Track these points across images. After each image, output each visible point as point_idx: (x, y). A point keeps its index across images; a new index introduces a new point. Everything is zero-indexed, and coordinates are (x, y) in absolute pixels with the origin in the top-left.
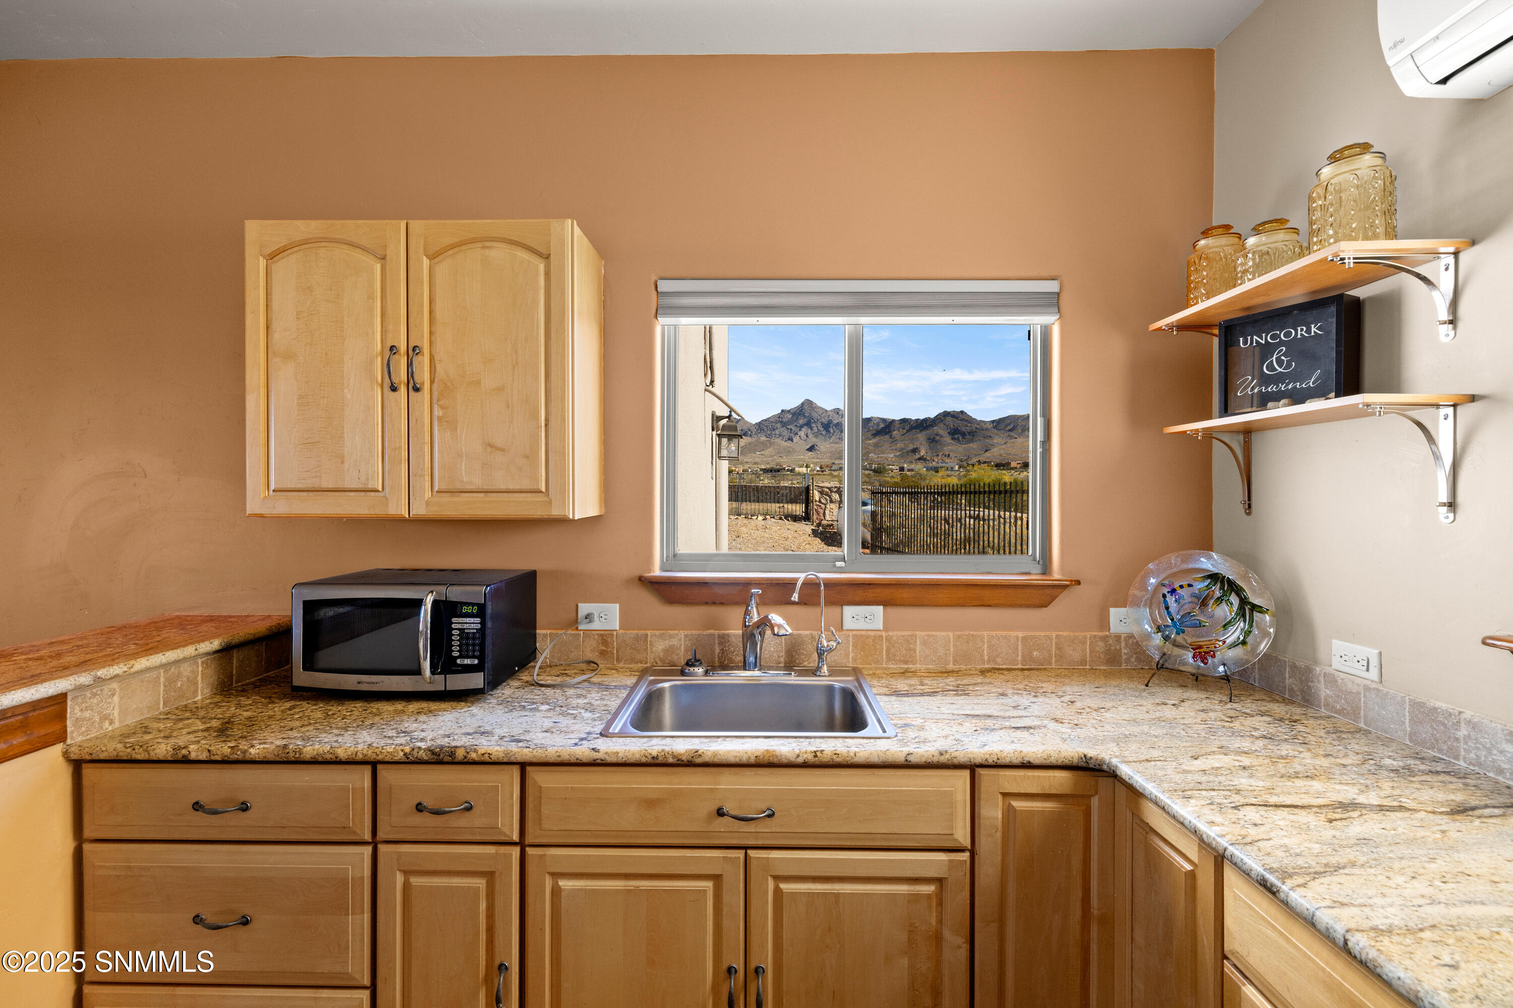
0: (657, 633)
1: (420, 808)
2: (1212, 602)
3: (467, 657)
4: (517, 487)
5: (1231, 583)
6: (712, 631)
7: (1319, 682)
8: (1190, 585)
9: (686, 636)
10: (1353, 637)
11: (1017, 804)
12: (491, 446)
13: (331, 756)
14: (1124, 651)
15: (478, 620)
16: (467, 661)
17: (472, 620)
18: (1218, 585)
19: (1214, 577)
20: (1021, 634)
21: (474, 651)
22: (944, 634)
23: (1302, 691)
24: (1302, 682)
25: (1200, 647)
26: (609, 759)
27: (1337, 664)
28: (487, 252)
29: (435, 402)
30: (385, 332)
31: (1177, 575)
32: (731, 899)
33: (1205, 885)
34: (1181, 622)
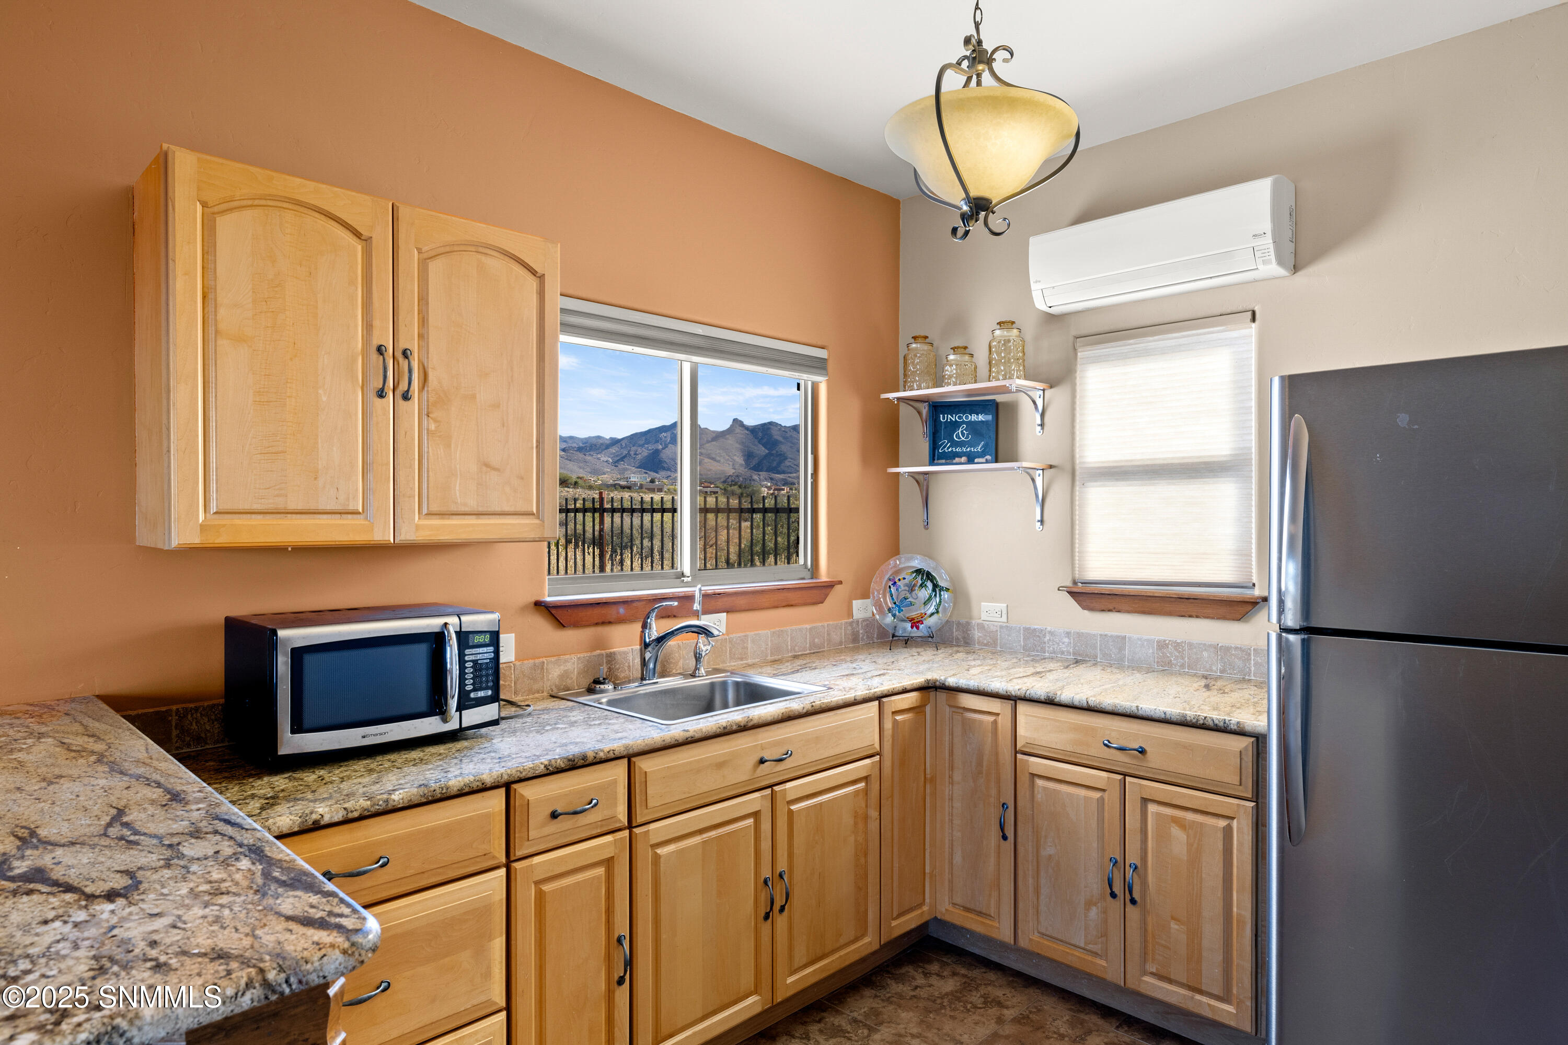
0: (553, 659)
1: (554, 815)
2: (917, 588)
3: (481, 689)
4: (512, 509)
5: (928, 574)
6: (598, 652)
7: (974, 629)
8: (904, 579)
9: (579, 659)
10: (993, 600)
11: (898, 718)
12: (487, 465)
13: (477, 783)
14: (861, 632)
15: (491, 649)
16: (481, 694)
17: (485, 650)
18: (920, 576)
19: (919, 571)
20: (808, 626)
21: (487, 681)
22: (763, 632)
23: (964, 638)
24: (964, 632)
25: (913, 619)
26: (698, 736)
27: (984, 616)
28: (483, 258)
29: (426, 413)
30: (368, 327)
31: (898, 572)
32: (766, 826)
33: (1004, 722)
34: (901, 603)
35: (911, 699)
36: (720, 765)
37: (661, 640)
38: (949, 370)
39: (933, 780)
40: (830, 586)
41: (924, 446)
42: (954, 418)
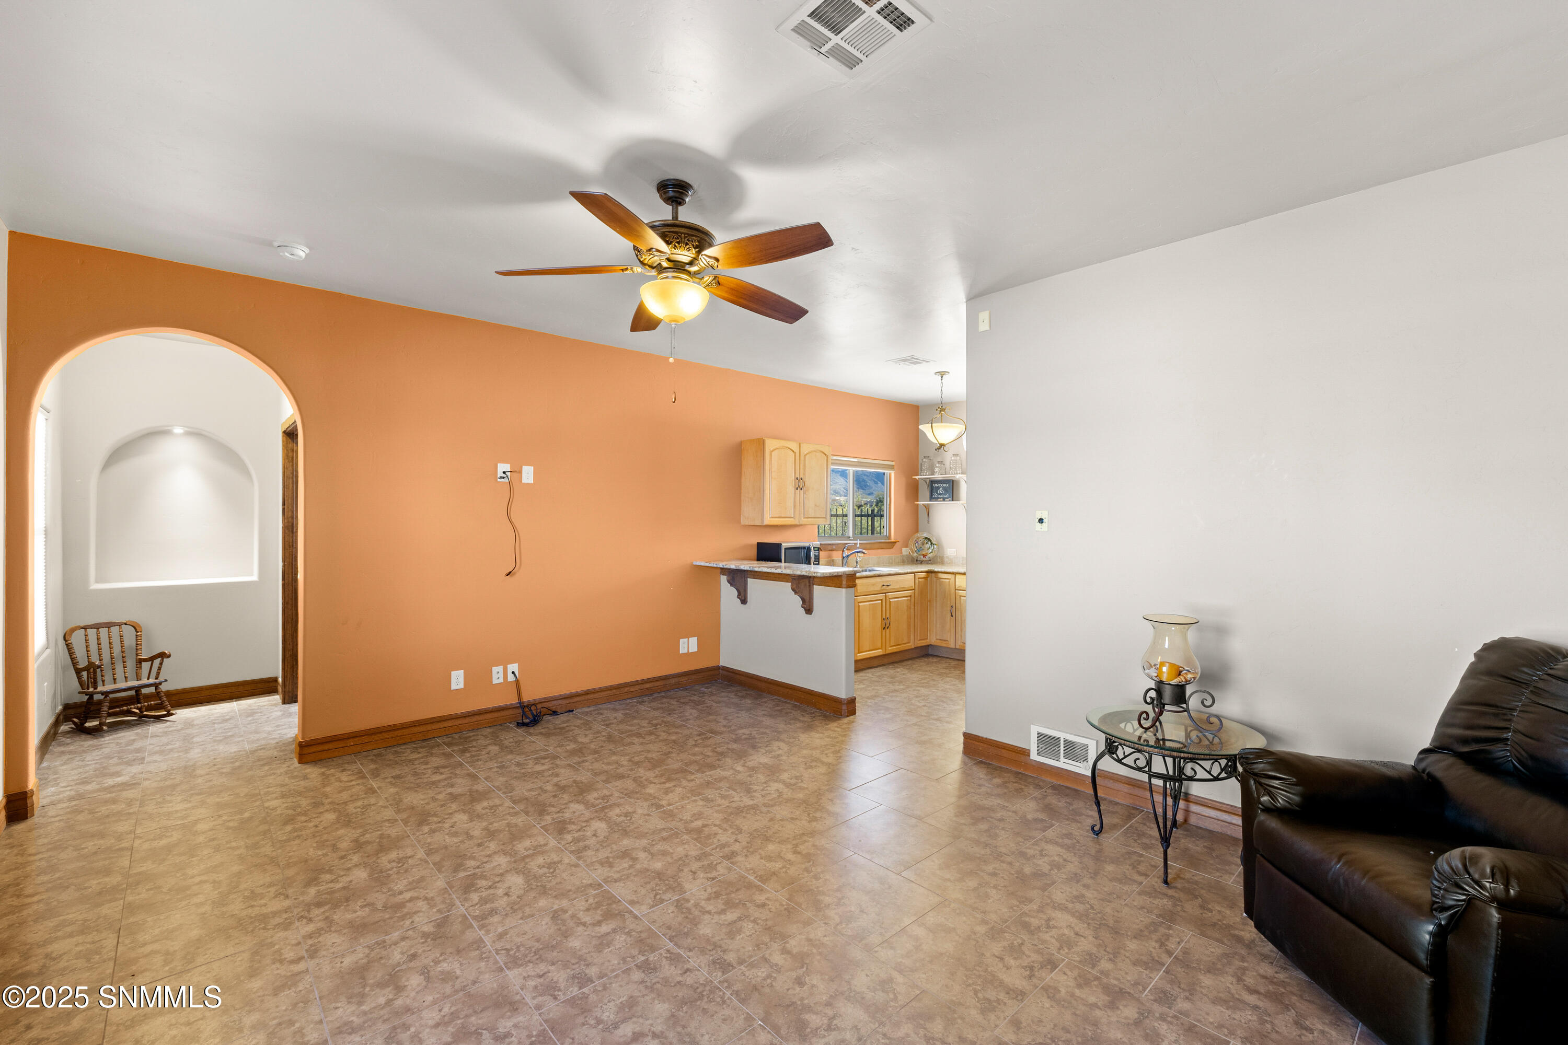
2: (925, 544)
5: (929, 539)
7: (945, 555)
8: (920, 541)
11: (919, 581)
12: (816, 505)
18: (926, 540)
19: (926, 538)
23: (941, 557)
25: (923, 553)
27: (949, 554)
29: (805, 493)
30: (795, 473)
31: (918, 538)
32: (884, 604)
33: (952, 581)
34: (920, 549)
35: (924, 575)
36: (873, 585)
37: (848, 556)
38: (937, 469)
39: (930, 601)
40: (895, 543)
41: (928, 494)
42: (938, 485)
